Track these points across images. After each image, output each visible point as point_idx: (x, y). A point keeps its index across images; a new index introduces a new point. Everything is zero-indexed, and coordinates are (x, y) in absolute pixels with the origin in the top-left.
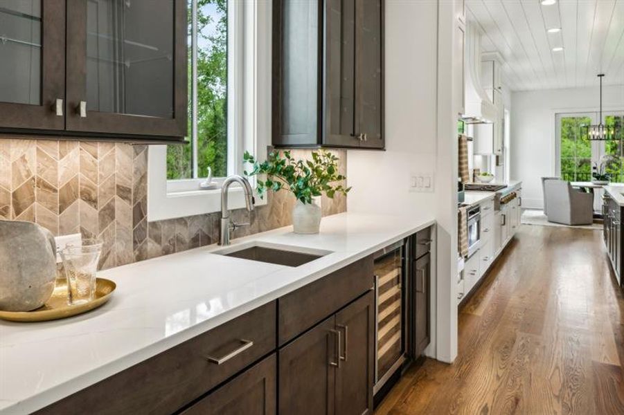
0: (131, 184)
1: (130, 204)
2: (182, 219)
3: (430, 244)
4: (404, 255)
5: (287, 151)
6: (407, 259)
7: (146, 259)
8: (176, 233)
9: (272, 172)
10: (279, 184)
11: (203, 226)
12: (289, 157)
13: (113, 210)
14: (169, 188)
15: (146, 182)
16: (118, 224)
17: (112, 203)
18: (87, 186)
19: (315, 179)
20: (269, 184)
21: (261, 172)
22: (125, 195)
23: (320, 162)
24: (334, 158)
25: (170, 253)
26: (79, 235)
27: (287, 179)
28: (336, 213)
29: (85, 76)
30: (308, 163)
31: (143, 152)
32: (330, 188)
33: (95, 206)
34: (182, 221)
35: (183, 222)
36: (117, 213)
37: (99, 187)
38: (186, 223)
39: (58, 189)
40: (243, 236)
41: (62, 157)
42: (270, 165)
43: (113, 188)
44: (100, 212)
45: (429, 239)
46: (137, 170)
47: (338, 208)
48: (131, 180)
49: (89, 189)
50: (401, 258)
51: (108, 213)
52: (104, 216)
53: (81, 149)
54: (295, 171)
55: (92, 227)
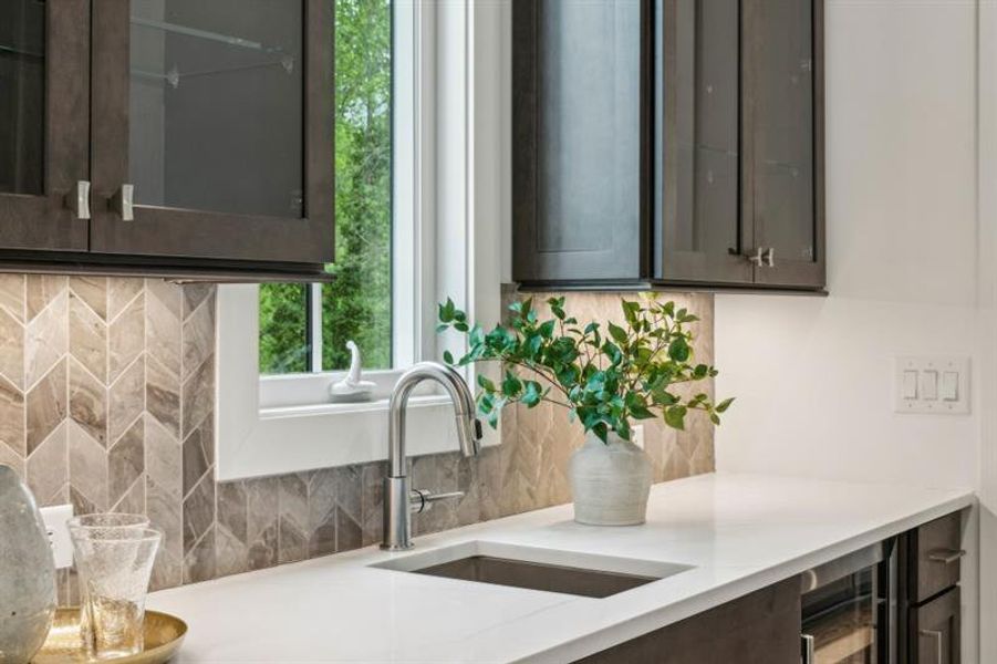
0: (179, 384)
1: (177, 435)
2: (294, 476)
3: (957, 563)
4: (883, 592)
5: (557, 296)
6: (893, 603)
7: (213, 576)
8: (281, 513)
9: (518, 355)
10: (538, 388)
11: (341, 499)
12: (561, 315)
13: (140, 450)
14: (264, 397)
15: (212, 380)
16: (151, 484)
17: (137, 432)
18: (82, 386)
19: (632, 376)
20: (512, 387)
21: (488, 355)
22: (165, 410)
23: (647, 329)
24: (683, 317)
25: (268, 566)
26: (69, 507)
27: (559, 376)
28: (684, 474)
29: (126, 123)
30: (613, 329)
31: (205, 302)
32: (674, 400)
33: (101, 437)
34: (293, 482)
35: (296, 486)
36: (149, 457)
37: (112, 391)
38: (303, 489)
39: (25, 393)
40: (440, 529)
41: (32, 314)
42: (511, 336)
43: (139, 394)
44: (111, 451)
45: (954, 547)
46: (193, 348)
47: (691, 462)
48: (178, 373)
49: (87, 393)
50: (876, 601)
51: (130, 455)
52: (119, 463)
53: (71, 296)
54: (577, 354)
55: (95, 490)
